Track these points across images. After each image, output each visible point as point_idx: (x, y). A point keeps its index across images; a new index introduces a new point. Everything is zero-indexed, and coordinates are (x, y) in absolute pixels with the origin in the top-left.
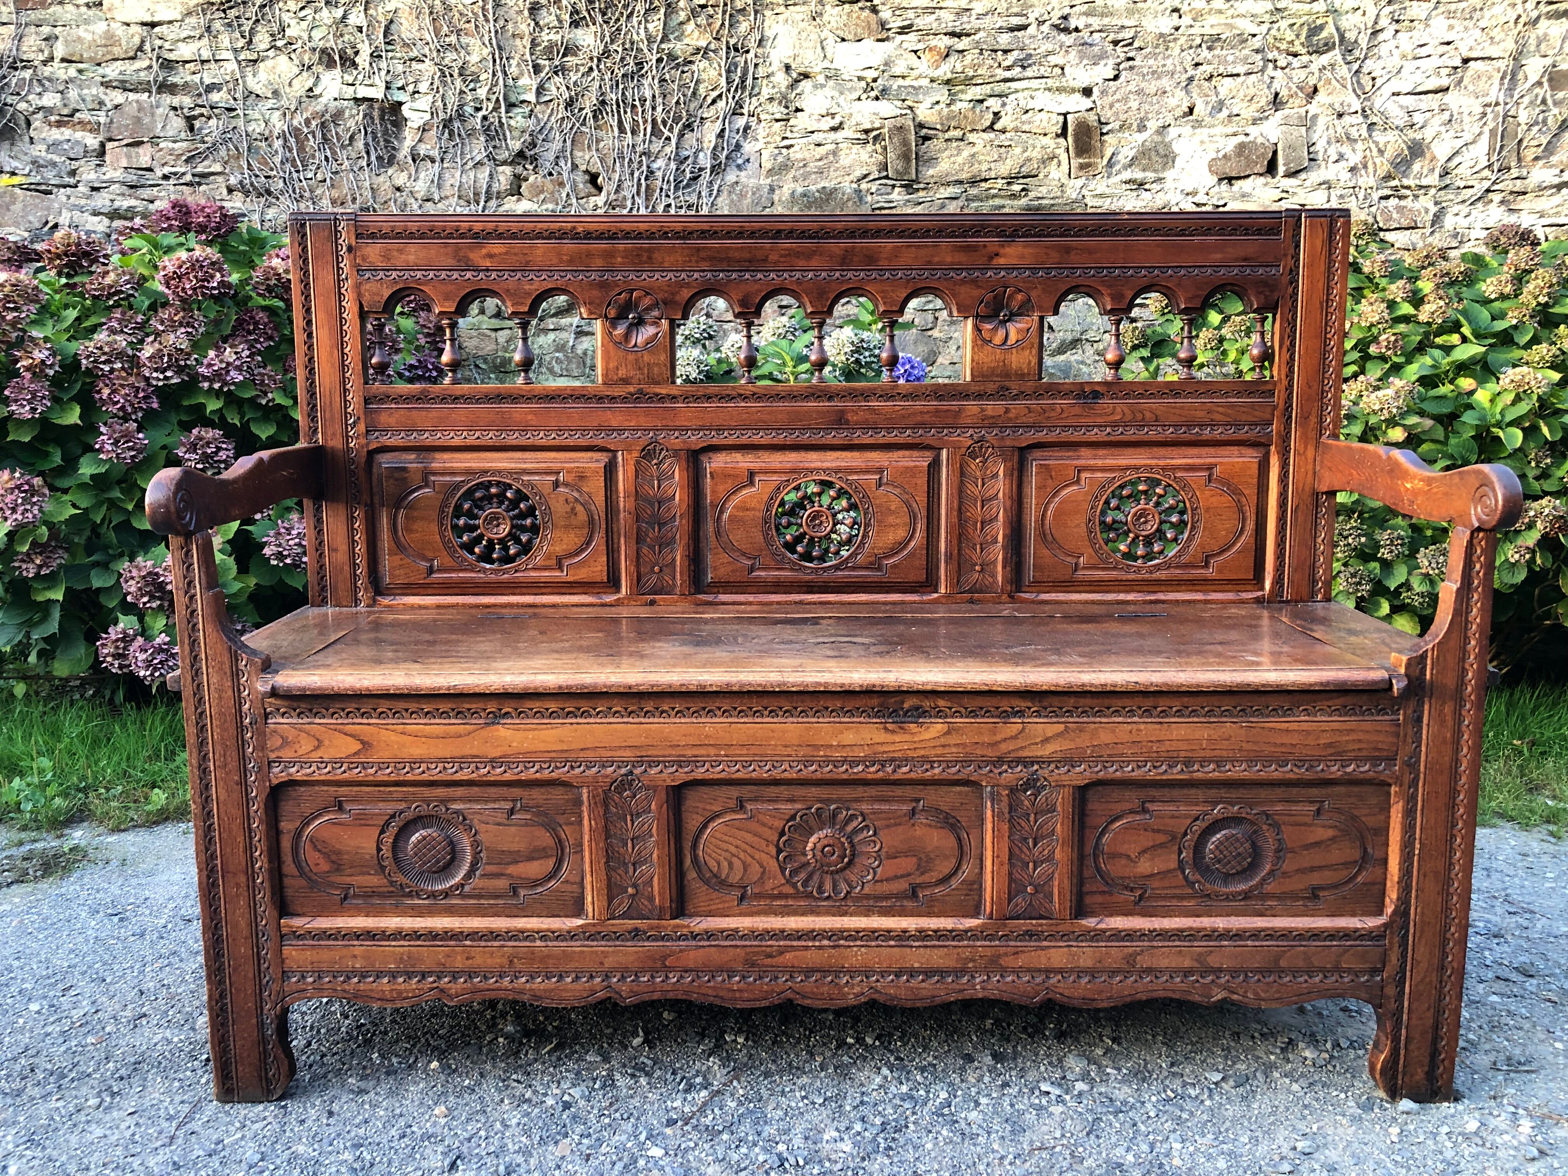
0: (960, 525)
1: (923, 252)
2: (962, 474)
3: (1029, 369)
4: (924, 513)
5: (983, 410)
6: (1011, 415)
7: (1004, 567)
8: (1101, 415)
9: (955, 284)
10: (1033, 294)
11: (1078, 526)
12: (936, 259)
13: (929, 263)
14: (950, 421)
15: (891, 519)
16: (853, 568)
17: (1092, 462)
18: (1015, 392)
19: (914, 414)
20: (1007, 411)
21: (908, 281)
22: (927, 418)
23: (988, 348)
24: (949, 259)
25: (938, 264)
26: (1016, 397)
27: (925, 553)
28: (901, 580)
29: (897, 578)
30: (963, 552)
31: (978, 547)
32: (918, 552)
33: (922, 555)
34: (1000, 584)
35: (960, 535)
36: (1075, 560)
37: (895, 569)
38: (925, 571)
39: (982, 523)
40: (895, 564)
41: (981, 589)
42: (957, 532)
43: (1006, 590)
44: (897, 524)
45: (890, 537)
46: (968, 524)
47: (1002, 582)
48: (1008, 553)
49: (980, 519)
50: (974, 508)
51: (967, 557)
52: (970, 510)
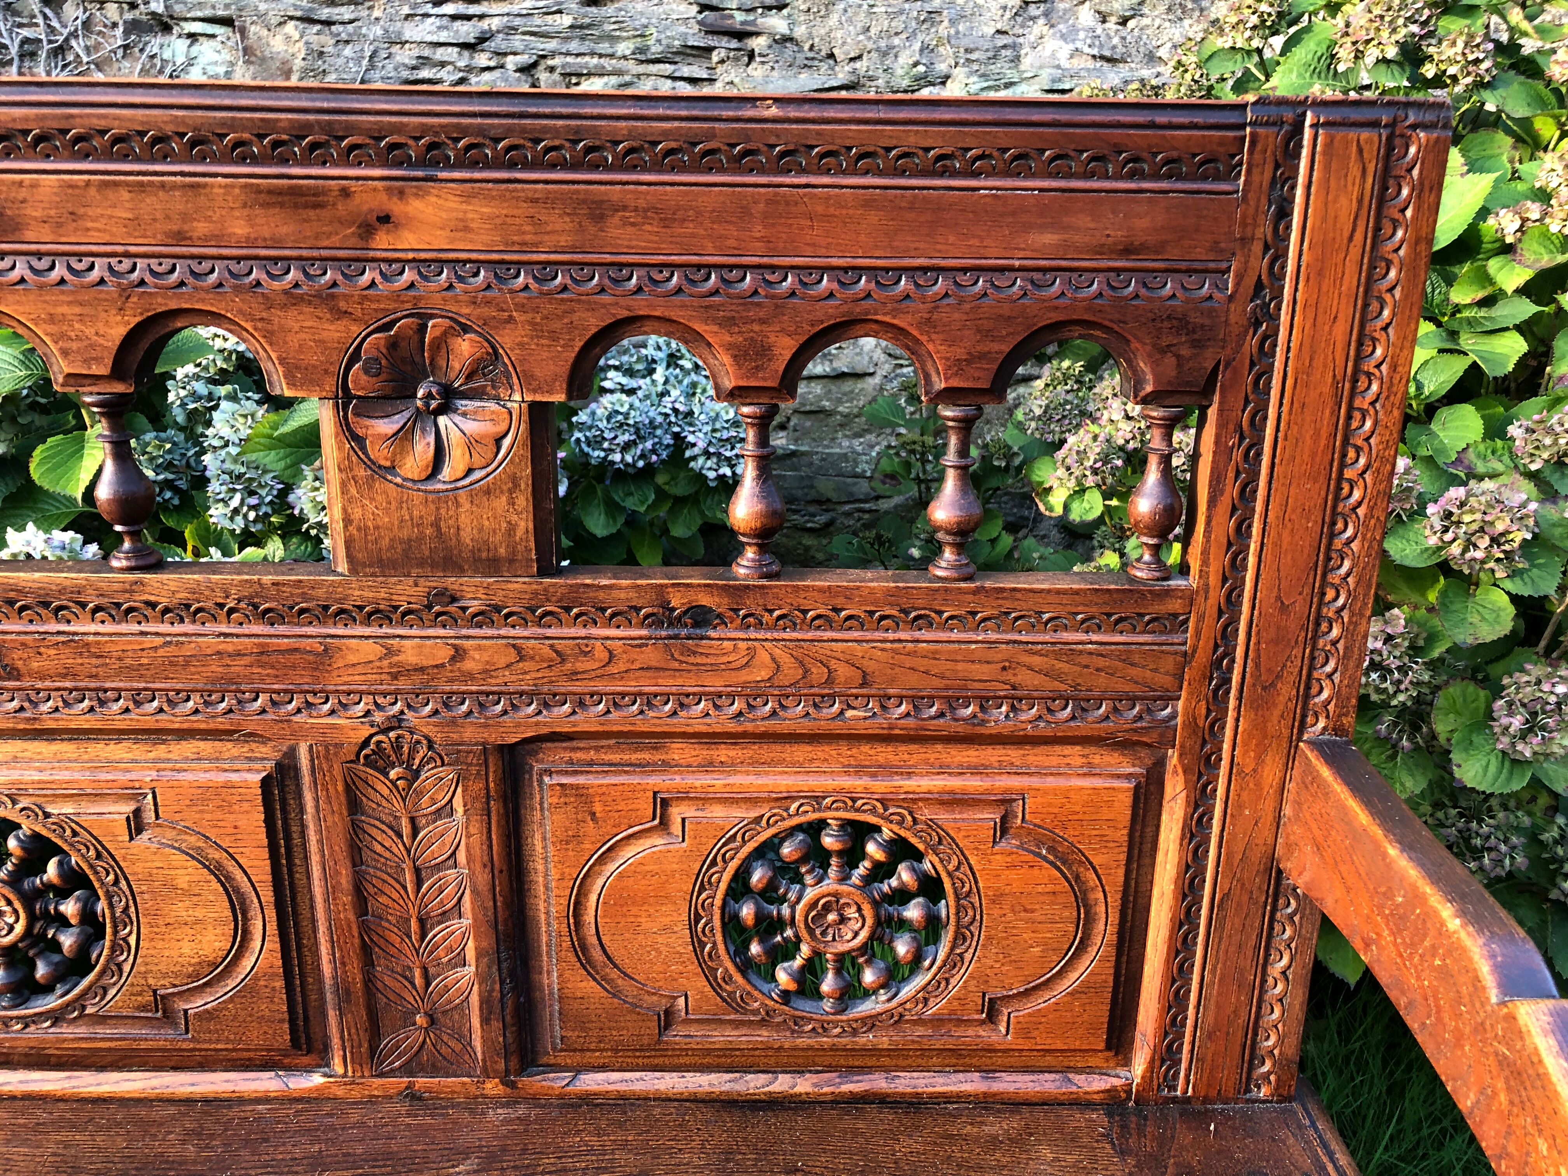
0: (364, 928)
1: (152, 204)
2: (354, 805)
3: (512, 548)
4: (268, 895)
5: (390, 652)
6: (469, 665)
7: (485, 1021)
8: (714, 669)
9: (268, 303)
10: (507, 339)
11: (666, 929)
13: (180, 238)
14: (305, 680)
15: (181, 910)
16: (100, 1019)
17: (700, 781)
18: (474, 606)
19: (202, 657)
20: (459, 654)
21: (125, 292)
22: (238, 667)
23: (386, 489)
24: (239, 229)
25: (205, 241)
26: (482, 618)
27: (280, 984)
28: (230, 1046)
29: (218, 1041)
30: (379, 985)
31: (417, 973)
32: (262, 983)
33: (274, 989)
34: (480, 1056)
35: (364, 946)
36: (664, 1004)
37: (209, 1020)
38: (286, 1026)
39: (422, 922)
40: (207, 1011)
41: (433, 1065)
42: (357, 941)
43: (496, 1071)
44: (198, 922)
45: (186, 951)
46: (384, 923)
47: (483, 1053)
48: (492, 990)
49: (413, 912)
50: (398, 886)
51: (392, 996)
52: (387, 889)
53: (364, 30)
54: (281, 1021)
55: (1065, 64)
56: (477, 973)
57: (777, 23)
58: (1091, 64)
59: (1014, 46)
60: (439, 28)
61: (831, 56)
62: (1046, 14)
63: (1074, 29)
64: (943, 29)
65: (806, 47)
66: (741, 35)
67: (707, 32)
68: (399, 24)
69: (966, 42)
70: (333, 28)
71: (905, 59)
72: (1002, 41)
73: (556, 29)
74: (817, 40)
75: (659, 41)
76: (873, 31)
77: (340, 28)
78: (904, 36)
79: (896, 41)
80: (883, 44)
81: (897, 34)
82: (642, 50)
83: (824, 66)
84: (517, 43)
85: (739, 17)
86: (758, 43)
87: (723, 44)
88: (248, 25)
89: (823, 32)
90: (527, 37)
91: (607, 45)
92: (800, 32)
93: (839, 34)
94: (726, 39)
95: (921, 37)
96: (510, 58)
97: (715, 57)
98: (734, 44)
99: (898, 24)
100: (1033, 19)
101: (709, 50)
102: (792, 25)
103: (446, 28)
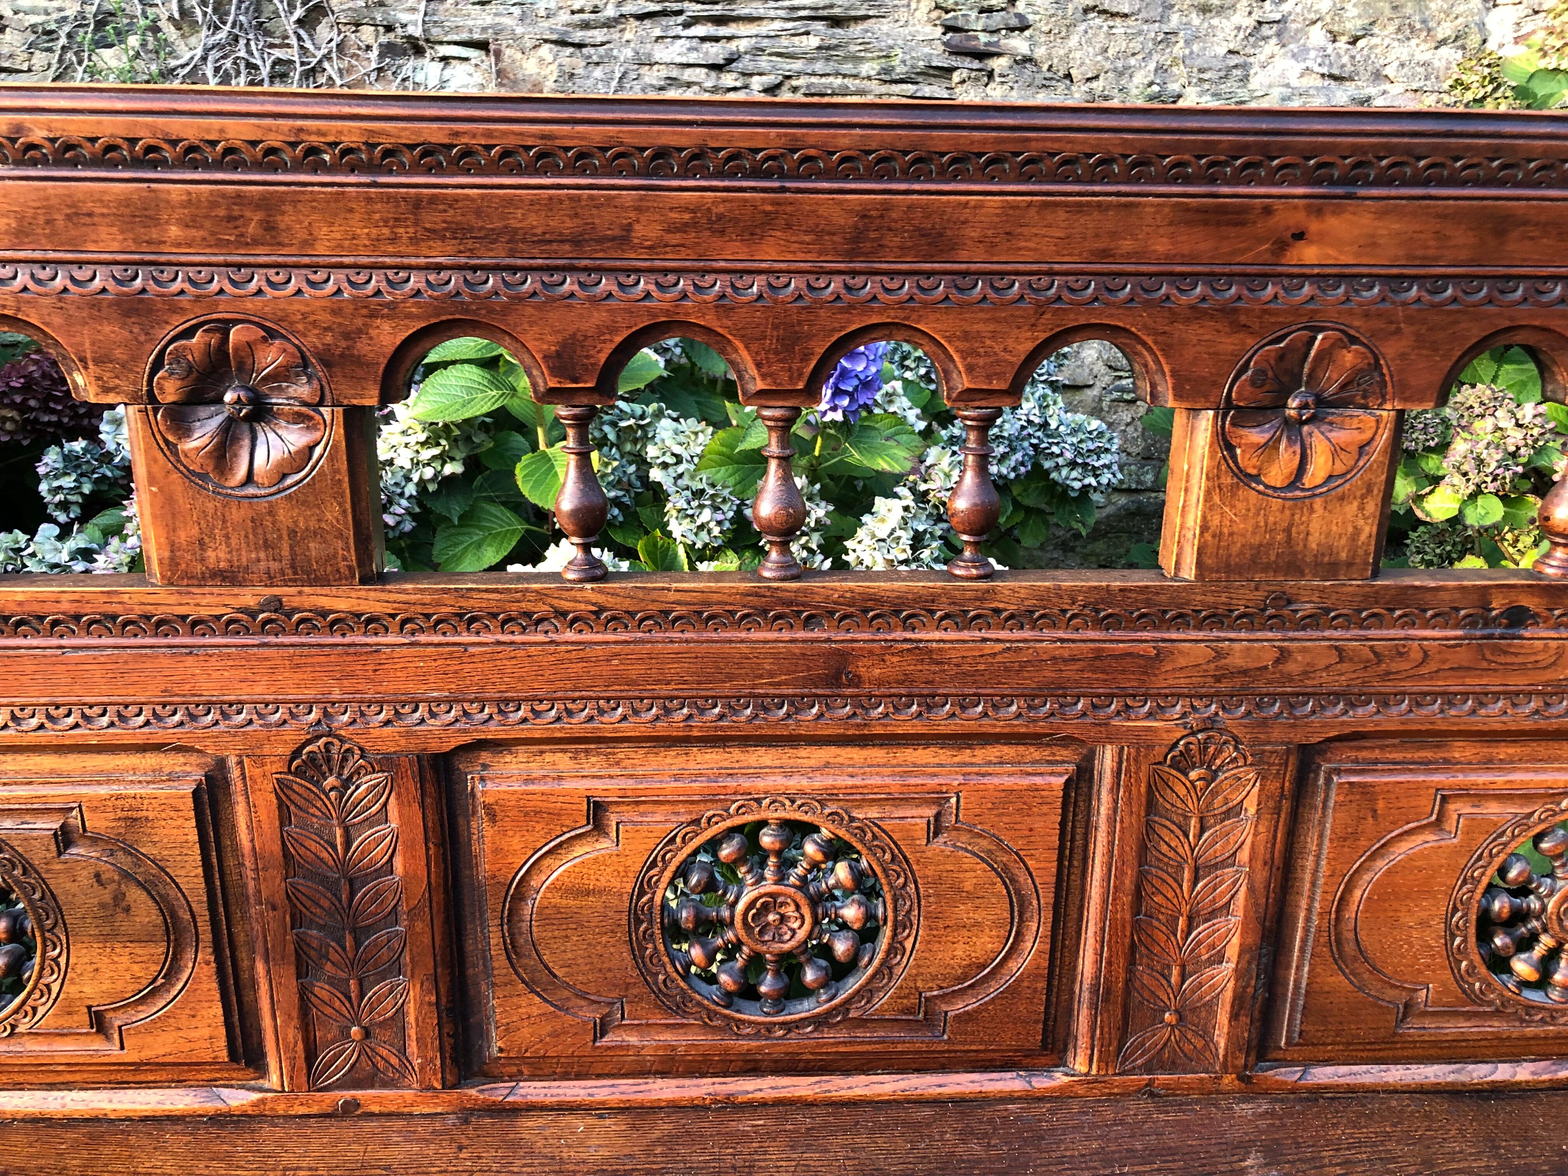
0: (1136, 926)
1: (1087, 223)
2: (1151, 806)
3: (1353, 551)
4: (1047, 897)
5: (1219, 655)
6: (1292, 667)
7: (1234, 1016)
8: (1523, 668)
9: (1174, 317)
10: (1390, 350)
11: (1424, 924)
12: (1126, 245)
13: (1104, 255)
14: (1130, 683)
15: (963, 912)
16: (862, 1022)
17: (1481, 778)
18: (1308, 608)
19: (1038, 662)
20: (1284, 655)
21: (1041, 308)
22: (1070, 672)
23: (1249, 497)
24: (1161, 246)
25: (1128, 258)
26: (1313, 621)
27: (1042, 985)
28: (982, 1047)
29: (972, 1043)
30: (1137, 984)
31: (1175, 971)
32: (1026, 984)
33: (1035, 990)
34: (1221, 1052)
35: (1133, 946)
36: (1404, 997)
37: (967, 1022)
38: (1041, 1026)
39: (1190, 919)
40: (967, 1012)
41: (1173, 1063)
42: (1127, 941)
43: (1234, 1066)
44: (977, 924)
45: (959, 953)
46: (1155, 923)
47: (1226, 1049)
48: (1248, 986)
49: (1185, 909)
50: (1175, 885)
51: (1146, 995)
52: (1164, 889)
53: (615, 52)
54: (1036, 1022)
55: (1294, 83)
56: (1236, 970)
57: (1019, 44)
58: (1319, 82)
59: (1245, 66)
60: (689, 49)
61: (1068, 76)
62: (1279, 35)
63: (1305, 50)
64: (1179, 50)
65: (1045, 67)
66: (982, 55)
67: (951, 53)
68: (649, 46)
69: (1199, 62)
70: (585, 50)
71: (1140, 78)
72: (1234, 60)
73: (804, 50)
74: (1055, 61)
75: (904, 62)
76: (1111, 52)
77: (592, 50)
78: (1140, 57)
79: (1132, 61)
80: (1120, 64)
81: (1134, 54)
82: (887, 71)
83: (1061, 86)
84: (764, 64)
85: (984, 38)
86: (998, 64)
87: (966, 65)
88: (503, 48)
89: (1062, 52)
90: (774, 58)
91: (850, 66)
92: (1040, 53)
93: (1078, 55)
94: (968, 59)
95: (1156, 57)
96: (756, 79)
97: (956, 77)
98: (976, 64)
99: (1136, 45)
100: (1265, 39)
101: (951, 70)
102: (1033, 45)
103: (696, 49)
